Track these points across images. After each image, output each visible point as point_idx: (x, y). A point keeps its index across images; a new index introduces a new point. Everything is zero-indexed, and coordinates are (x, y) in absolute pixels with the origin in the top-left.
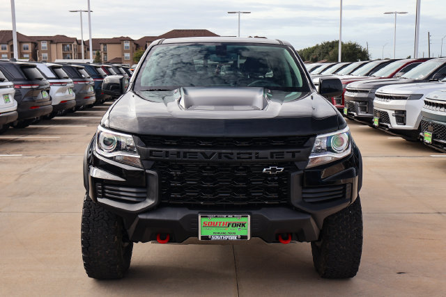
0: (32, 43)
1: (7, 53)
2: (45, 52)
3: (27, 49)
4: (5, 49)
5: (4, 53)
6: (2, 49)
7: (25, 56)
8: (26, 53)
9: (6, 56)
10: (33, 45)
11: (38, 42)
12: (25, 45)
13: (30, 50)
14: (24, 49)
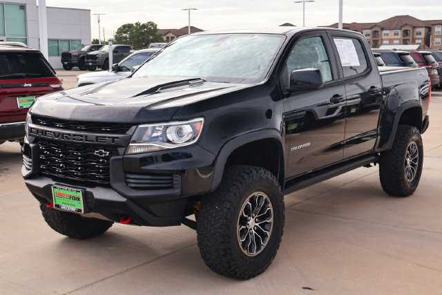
0: (426, 27)
1: (399, 39)
2: (438, 37)
3: (420, 34)
4: (398, 34)
5: (396, 39)
6: (395, 34)
7: (417, 41)
8: (419, 39)
9: (398, 42)
10: (427, 29)
11: (432, 27)
12: (418, 30)
13: (423, 36)
14: (417, 34)
